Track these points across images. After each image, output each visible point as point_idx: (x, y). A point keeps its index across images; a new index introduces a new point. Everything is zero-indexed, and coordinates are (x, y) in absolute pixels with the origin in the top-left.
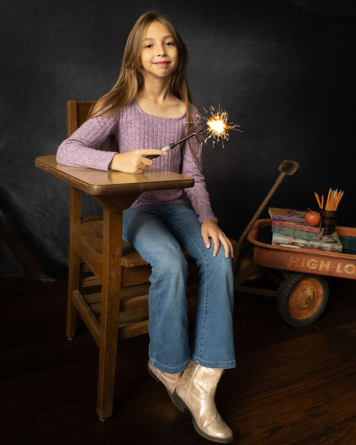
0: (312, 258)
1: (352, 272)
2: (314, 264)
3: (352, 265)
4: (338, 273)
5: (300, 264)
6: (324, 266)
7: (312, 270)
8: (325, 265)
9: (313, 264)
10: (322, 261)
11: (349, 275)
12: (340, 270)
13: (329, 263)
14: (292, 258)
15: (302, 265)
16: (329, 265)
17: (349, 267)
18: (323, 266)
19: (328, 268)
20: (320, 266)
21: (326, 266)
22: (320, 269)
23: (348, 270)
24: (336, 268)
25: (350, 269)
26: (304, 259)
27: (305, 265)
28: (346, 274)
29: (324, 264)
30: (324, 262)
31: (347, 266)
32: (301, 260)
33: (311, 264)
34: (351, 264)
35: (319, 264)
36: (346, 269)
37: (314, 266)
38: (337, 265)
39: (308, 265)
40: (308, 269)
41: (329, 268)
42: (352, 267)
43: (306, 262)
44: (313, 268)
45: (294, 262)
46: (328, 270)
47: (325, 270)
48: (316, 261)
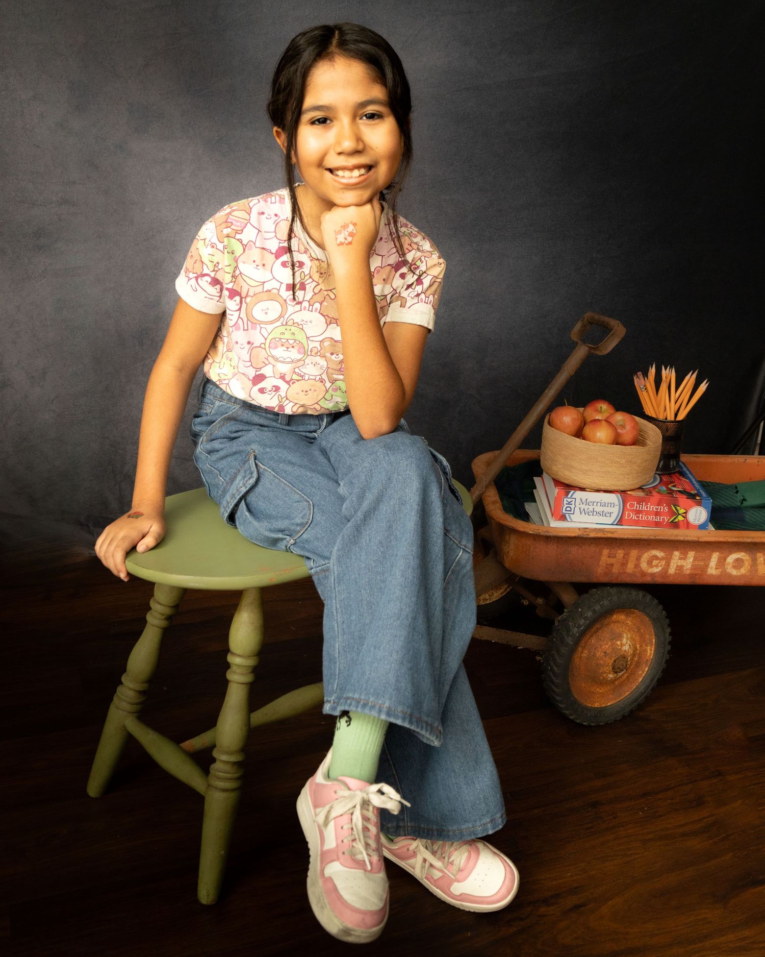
0: (653, 550)
1: (742, 569)
2: (658, 561)
3: (743, 554)
4: (712, 575)
5: (624, 564)
6: (681, 563)
7: (653, 575)
8: (683, 561)
9: (655, 562)
10: (677, 554)
11: (736, 576)
12: (716, 568)
13: (691, 555)
14: (605, 552)
15: (630, 567)
16: (691, 560)
17: (737, 560)
18: (679, 564)
19: (689, 566)
20: (672, 564)
21: (684, 564)
22: (672, 571)
23: (734, 567)
24: (707, 566)
25: (738, 563)
26: (634, 554)
27: (637, 566)
28: (730, 575)
29: (680, 559)
30: (681, 553)
31: (731, 558)
32: (626, 555)
33: (650, 563)
34: (741, 552)
35: (668, 559)
36: (729, 564)
37: (657, 566)
38: (710, 558)
39: (644, 565)
40: (644, 574)
41: (692, 565)
42: (744, 558)
43: (638, 559)
44: (656, 570)
45: (610, 561)
46: (688, 572)
47: (683, 571)
48: (661, 555)
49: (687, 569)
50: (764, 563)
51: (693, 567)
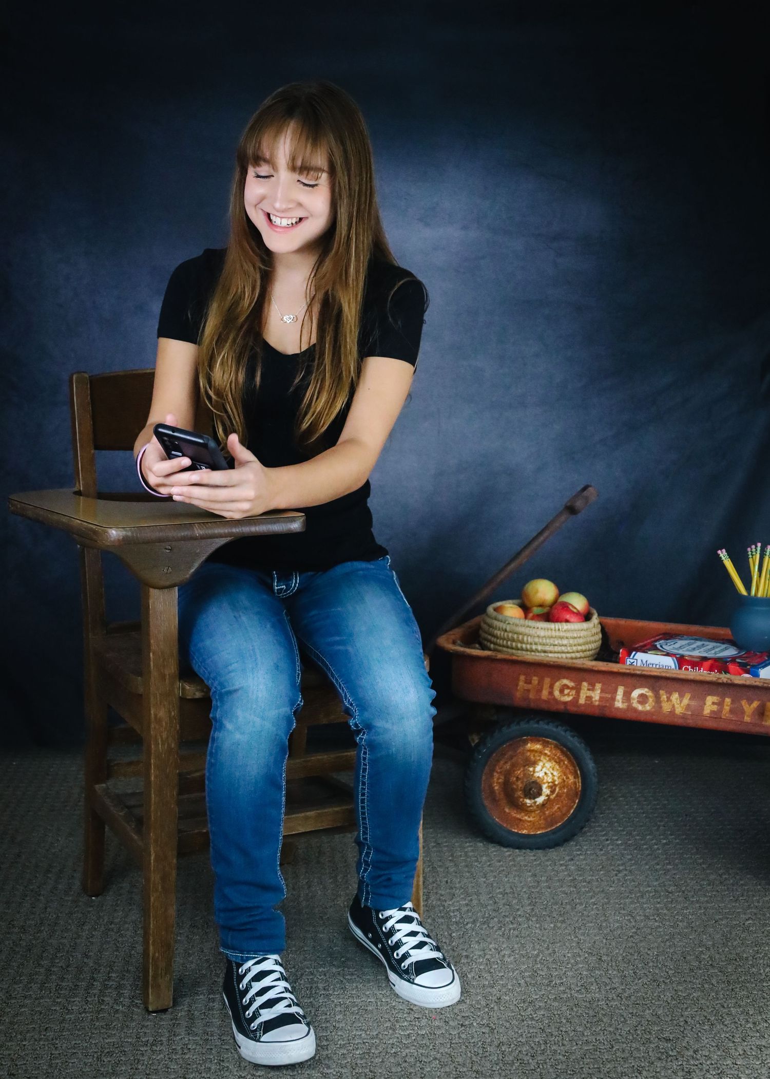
0: (564, 678)
1: (647, 705)
2: (569, 690)
3: (647, 690)
4: (618, 709)
5: (539, 691)
6: (590, 693)
7: (565, 703)
9: (566, 691)
10: (585, 684)
11: (641, 712)
12: (623, 702)
13: (598, 686)
14: (522, 678)
15: (545, 694)
16: (599, 691)
17: (642, 696)
18: (588, 695)
19: (597, 698)
20: (581, 695)
21: (593, 695)
22: (582, 701)
23: (639, 702)
24: (613, 699)
25: (643, 699)
26: (547, 681)
27: (551, 693)
28: (635, 710)
29: (589, 690)
30: (589, 684)
31: (636, 693)
32: (541, 682)
33: (562, 691)
34: (645, 688)
35: (578, 689)
36: (634, 699)
37: (568, 695)
38: (616, 691)
39: (557, 693)
40: (557, 702)
41: (600, 697)
42: (647, 694)
43: (551, 687)
44: (568, 699)
45: (527, 687)
46: (597, 703)
47: (592, 703)
48: (571, 684)
49: (596, 701)
50: (667, 701)
51: (601, 699)
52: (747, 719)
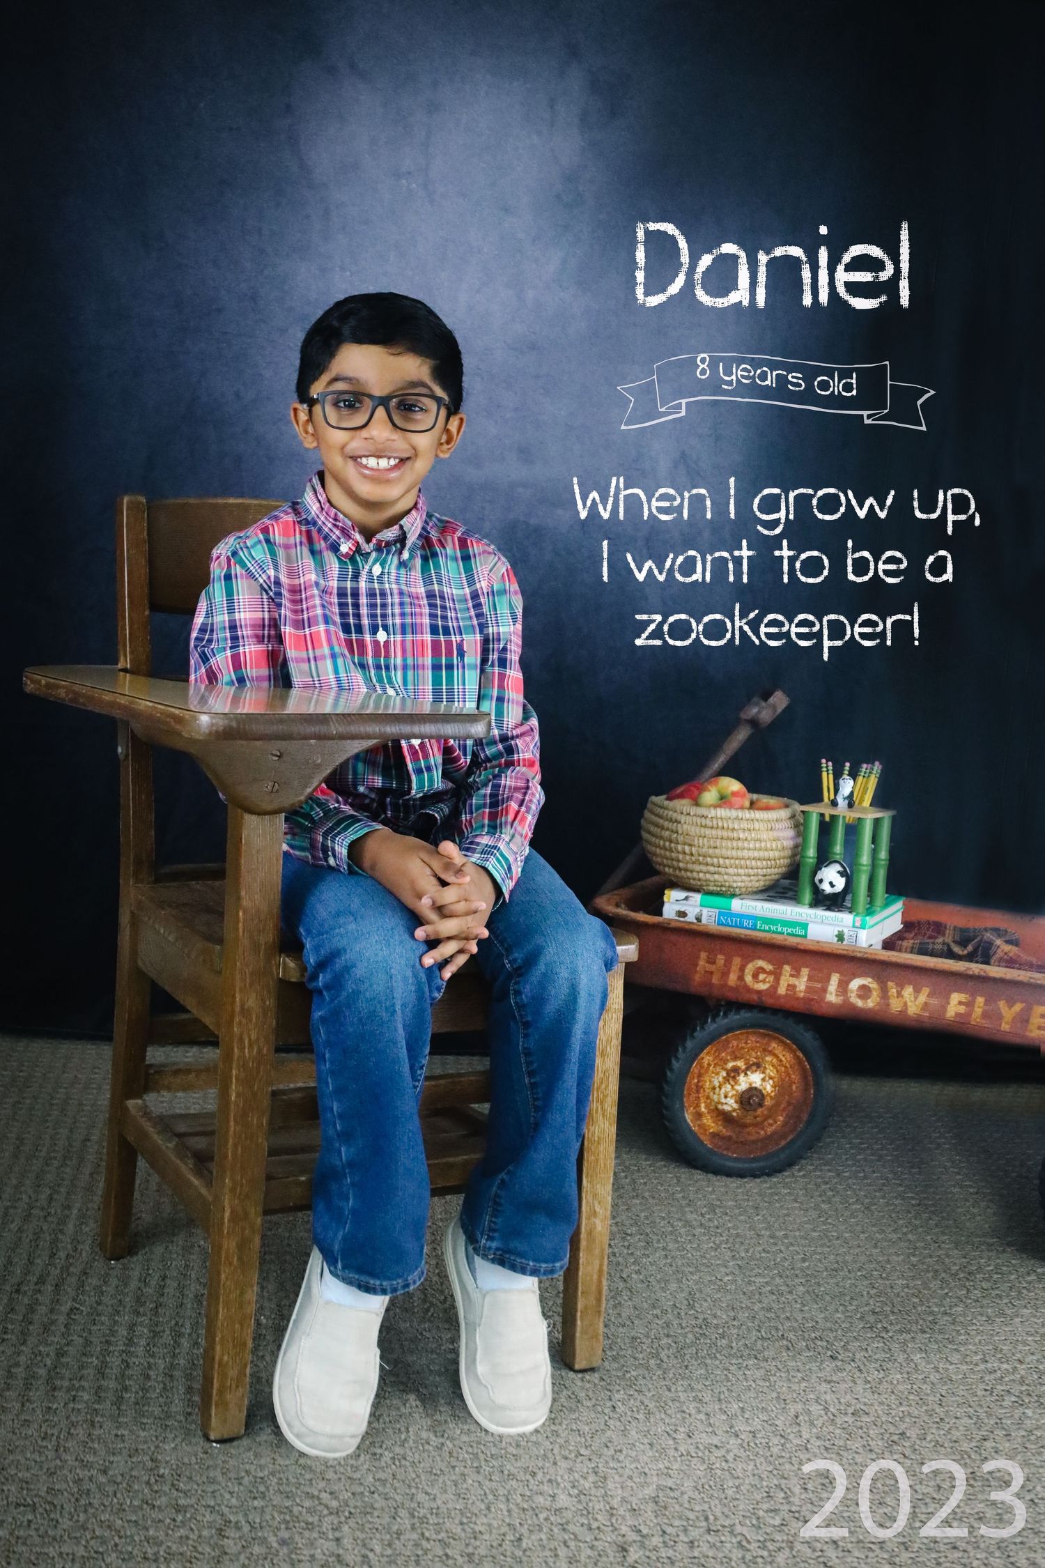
0: (760, 958)
1: (869, 1001)
2: (765, 975)
3: (870, 980)
4: (830, 1003)
5: (725, 974)
6: (793, 981)
7: (759, 992)
8: (795, 979)
9: (762, 977)
10: (787, 968)
11: (860, 1010)
12: (837, 995)
13: (805, 972)
14: (703, 955)
15: (733, 978)
16: (805, 979)
17: (863, 987)
18: (790, 983)
19: (802, 987)
20: (781, 982)
21: (797, 983)
22: (782, 990)
23: (859, 996)
24: (825, 990)
25: (864, 992)
26: (737, 961)
27: (741, 978)
28: (853, 1007)
29: (792, 976)
30: (792, 968)
31: (855, 984)
32: (728, 963)
33: (755, 976)
34: (869, 977)
35: (777, 975)
36: (852, 992)
37: (764, 981)
38: (828, 979)
39: (748, 979)
40: (749, 990)
41: (806, 987)
42: (871, 986)
43: (742, 969)
44: (762, 987)
45: (709, 967)
46: (802, 995)
47: (795, 993)
48: (768, 967)
49: (801, 991)
50: (898, 997)
51: (808, 989)
52: (1005, 1027)
